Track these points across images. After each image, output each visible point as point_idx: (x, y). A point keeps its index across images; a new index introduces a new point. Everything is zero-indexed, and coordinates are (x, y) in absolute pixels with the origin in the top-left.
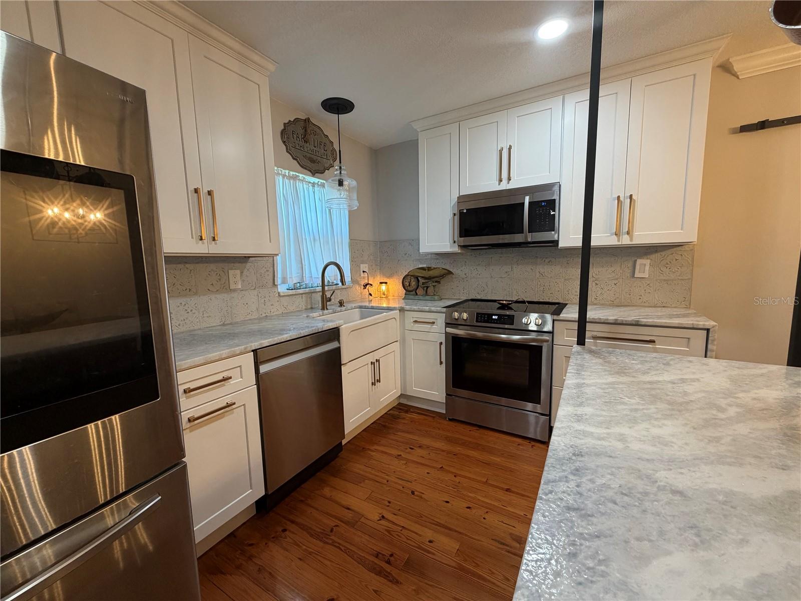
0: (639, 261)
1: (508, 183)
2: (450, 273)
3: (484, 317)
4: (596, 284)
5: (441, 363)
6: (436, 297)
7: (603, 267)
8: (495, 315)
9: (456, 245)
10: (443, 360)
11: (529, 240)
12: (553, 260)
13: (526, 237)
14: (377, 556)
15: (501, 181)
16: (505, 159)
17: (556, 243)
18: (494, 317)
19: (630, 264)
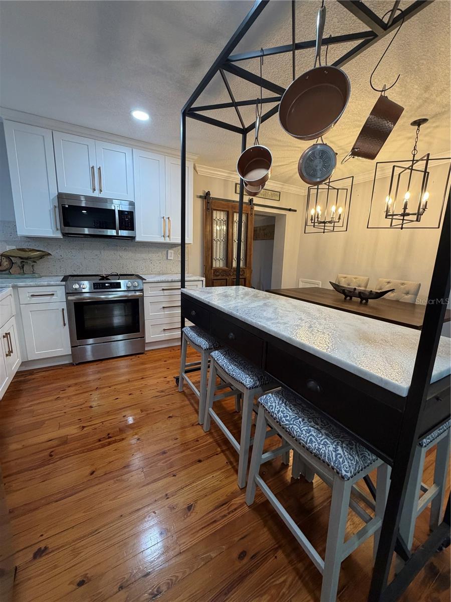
0: (169, 251)
1: (100, 193)
2: (49, 254)
3: (100, 286)
4: (151, 263)
5: (65, 325)
6: (36, 275)
7: (153, 253)
8: (107, 283)
9: (59, 232)
10: (67, 322)
11: (120, 235)
12: (127, 248)
13: (117, 233)
14: (100, 440)
15: (95, 190)
16: (95, 174)
17: (133, 238)
18: (107, 285)
19: (165, 252)
